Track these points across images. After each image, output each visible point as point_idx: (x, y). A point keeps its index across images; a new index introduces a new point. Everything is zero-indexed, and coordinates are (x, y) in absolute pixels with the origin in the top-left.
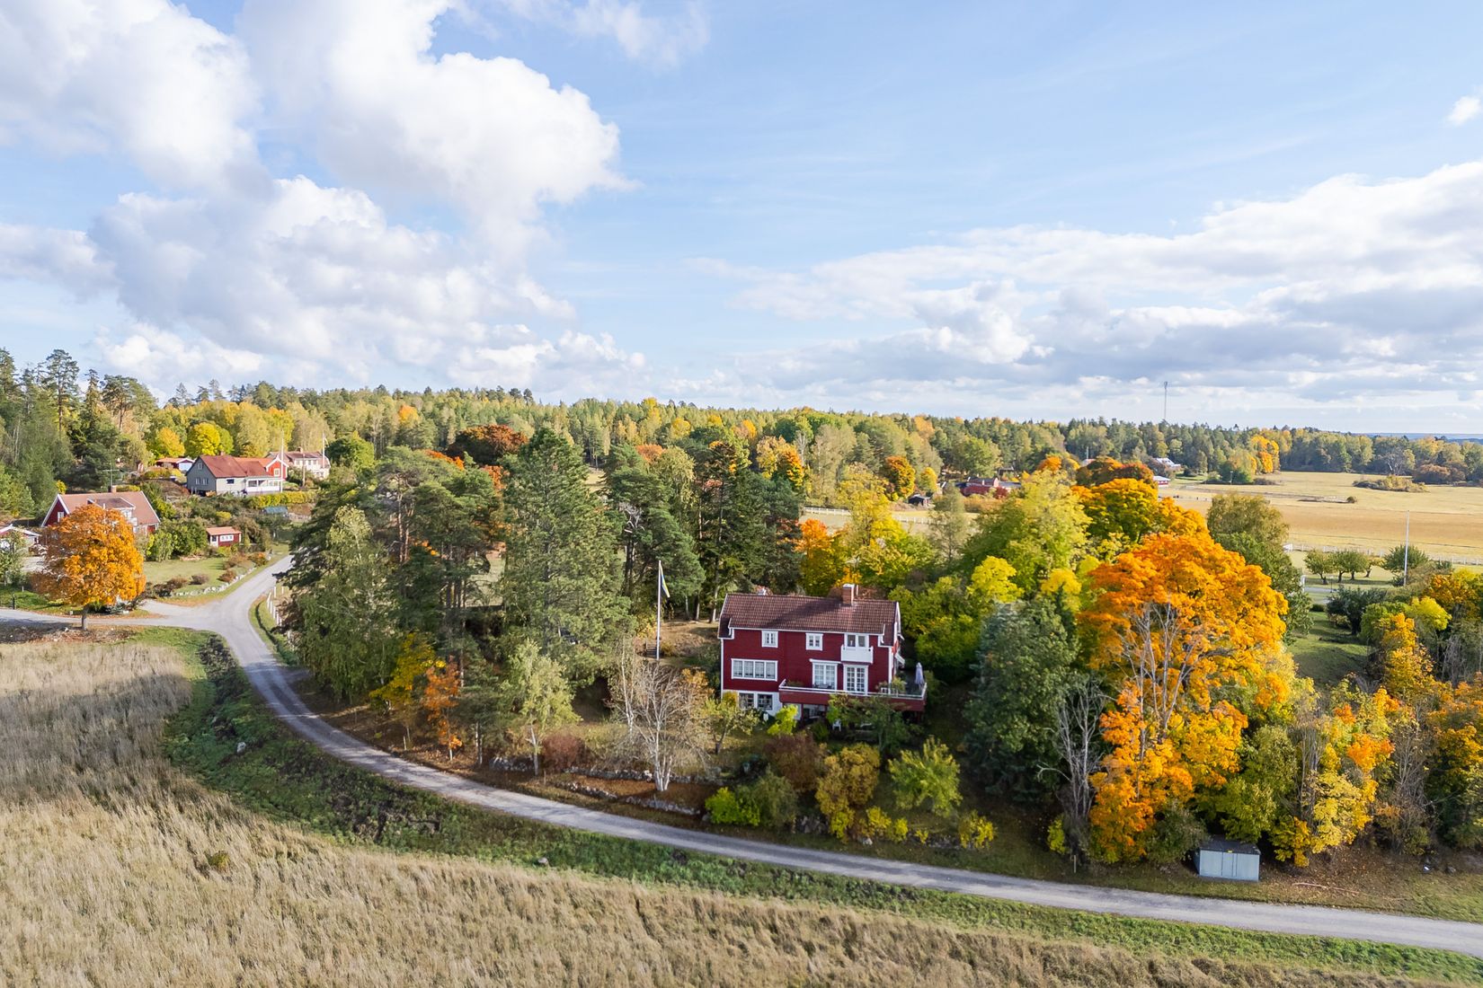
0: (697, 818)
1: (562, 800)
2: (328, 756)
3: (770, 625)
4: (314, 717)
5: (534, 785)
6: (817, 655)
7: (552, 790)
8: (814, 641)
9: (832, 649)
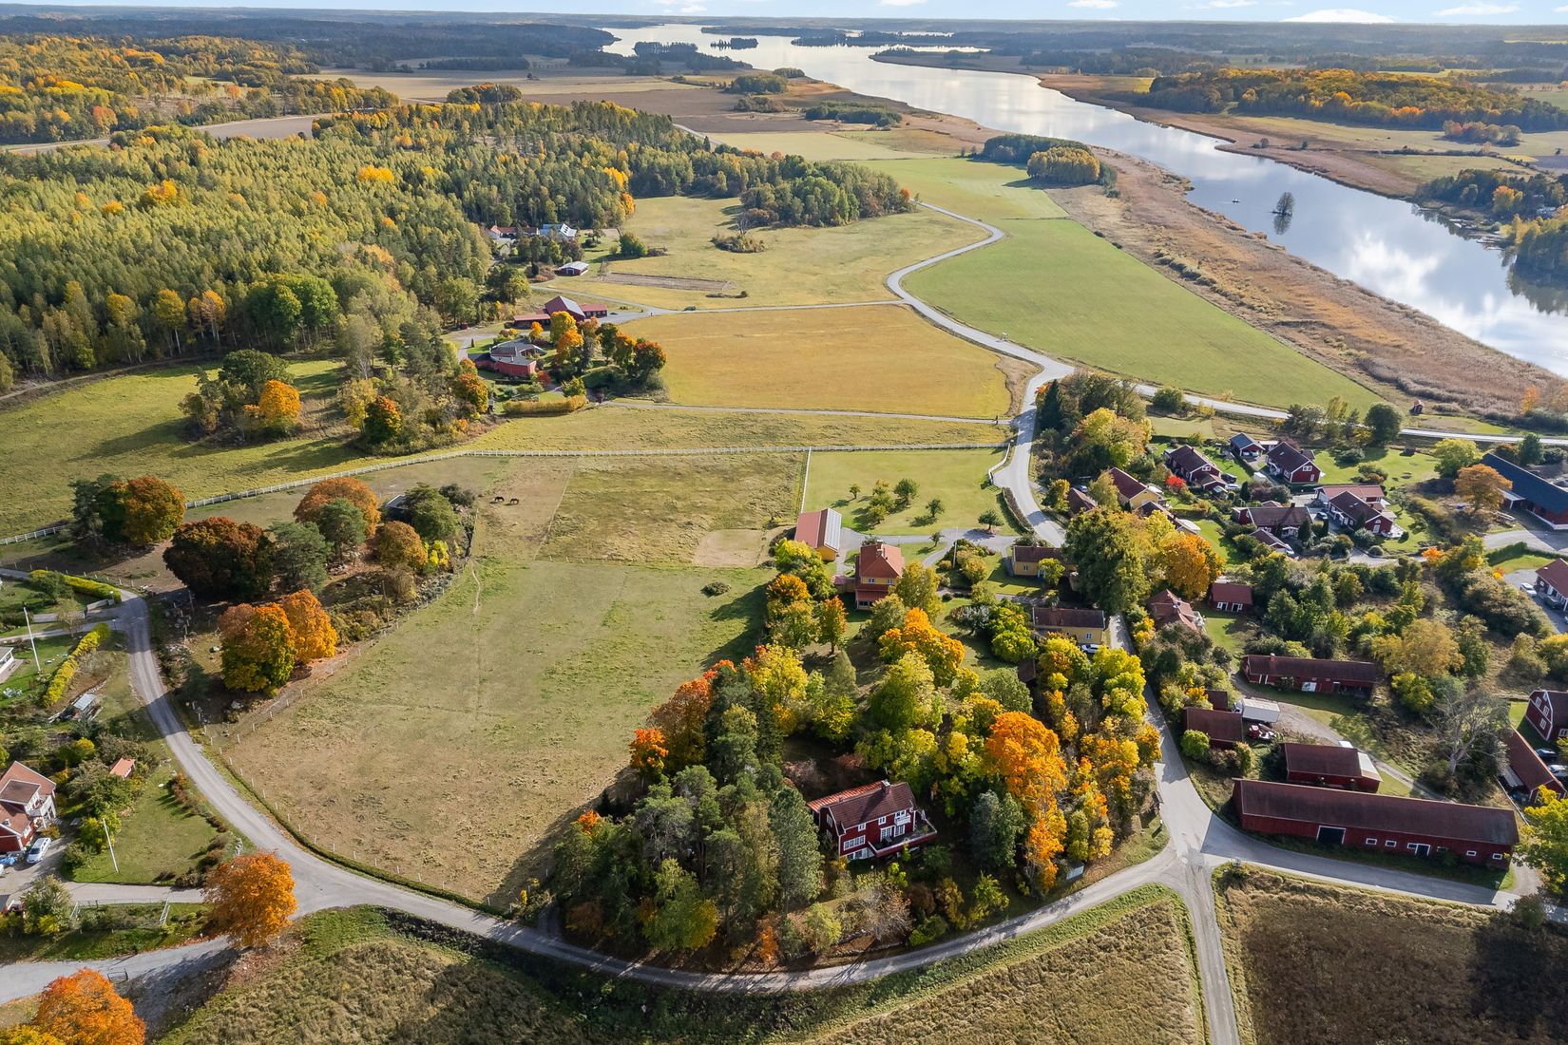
0: (903, 946)
1: (842, 964)
2: (702, 992)
3: (861, 821)
4: (637, 965)
5: (821, 961)
6: (883, 826)
7: (833, 961)
8: (882, 821)
9: (891, 821)
